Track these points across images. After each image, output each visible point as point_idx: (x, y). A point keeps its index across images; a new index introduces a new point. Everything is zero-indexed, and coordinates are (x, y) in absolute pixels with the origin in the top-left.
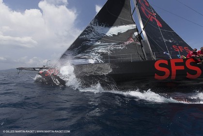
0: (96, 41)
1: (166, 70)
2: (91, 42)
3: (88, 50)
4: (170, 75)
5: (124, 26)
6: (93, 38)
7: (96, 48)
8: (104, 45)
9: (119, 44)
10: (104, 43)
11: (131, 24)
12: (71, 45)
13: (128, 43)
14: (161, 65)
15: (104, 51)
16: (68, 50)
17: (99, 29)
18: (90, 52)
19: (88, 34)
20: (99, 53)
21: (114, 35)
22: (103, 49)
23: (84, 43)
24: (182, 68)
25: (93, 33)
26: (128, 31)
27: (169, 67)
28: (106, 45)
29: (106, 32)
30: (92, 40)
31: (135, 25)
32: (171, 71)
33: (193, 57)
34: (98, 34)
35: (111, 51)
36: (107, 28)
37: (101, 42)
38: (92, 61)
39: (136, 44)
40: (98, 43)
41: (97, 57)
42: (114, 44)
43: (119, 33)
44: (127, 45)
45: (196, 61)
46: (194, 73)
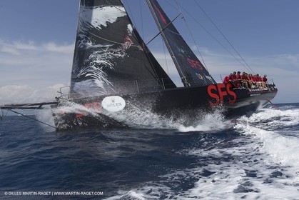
0: (87, 40)
2: (82, 42)
3: (86, 61)
7: (91, 56)
8: (98, 49)
9: (116, 47)
10: (97, 43)
11: (118, 5)
13: (128, 44)
14: (213, 91)
15: (103, 61)
18: (87, 64)
20: (100, 66)
21: (102, 26)
22: (100, 56)
24: (225, 93)
26: (119, 19)
28: (100, 49)
30: (81, 36)
31: (123, 9)
32: (220, 97)
34: (83, 24)
35: (110, 60)
37: (92, 41)
38: (99, 83)
39: (138, 49)
40: (90, 44)
41: (101, 73)
42: (110, 47)
43: (107, 22)
44: (127, 51)
45: (232, 86)
46: (232, 98)
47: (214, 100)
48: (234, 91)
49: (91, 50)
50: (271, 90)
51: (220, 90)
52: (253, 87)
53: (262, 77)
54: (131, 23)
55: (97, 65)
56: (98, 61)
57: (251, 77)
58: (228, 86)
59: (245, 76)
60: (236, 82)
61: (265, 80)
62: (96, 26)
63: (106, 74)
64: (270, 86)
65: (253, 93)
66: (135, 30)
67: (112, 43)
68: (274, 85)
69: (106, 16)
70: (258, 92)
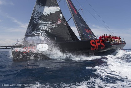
0: (39, 19)
2: (36, 20)
3: (37, 28)
4: (96, 48)
5: (53, 7)
6: (37, 17)
7: (40, 26)
8: (44, 23)
9: (53, 23)
10: (44, 21)
11: (57, 6)
13: (58, 23)
14: (93, 43)
15: (46, 29)
17: (38, 8)
18: (38, 30)
19: (34, 13)
20: (44, 31)
21: (48, 14)
22: (45, 26)
23: (33, 21)
24: (99, 44)
25: (36, 11)
26: (56, 12)
28: (46, 23)
29: (43, 11)
31: (59, 8)
32: (96, 46)
34: (38, 13)
35: (50, 28)
36: (42, 7)
38: (42, 38)
39: (63, 24)
40: (40, 22)
41: (44, 34)
42: (50, 23)
43: (51, 13)
44: (58, 25)
45: (103, 41)
46: (103, 46)
47: (93, 47)
48: (104, 43)
49: (41, 24)
50: (123, 43)
52: (113, 41)
53: (119, 37)
54: (62, 14)
55: (42, 30)
56: (43, 29)
57: (113, 37)
58: (101, 41)
59: (110, 37)
60: (105, 39)
61: (120, 38)
62: (45, 14)
63: (46, 34)
64: (122, 41)
65: (113, 44)
67: (52, 22)
68: (124, 41)
69: (51, 10)
70: (116, 44)
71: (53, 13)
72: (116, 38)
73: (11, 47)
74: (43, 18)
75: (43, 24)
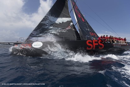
0: (50, 26)
1: (91, 45)
2: (47, 26)
3: (46, 32)
4: (93, 48)
5: (65, 18)
6: (48, 24)
7: (50, 31)
8: (55, 29)
9: (63, 29)
10: (55, 27)
11: (69, 17)
12: (36, 28)
13: (68, 29)
15: (55, 33)
16: (34, 30)
17: (51, 18)
18: (47, 33)
19: (45, 21)
20: (52, 34)
21: (60, 23)
22: (55, 31)
23: (43, 27)
24: (97, 44)
25: (48, 20)
26: (68, 21)
27: (92, 44)
28: (56, 29)
29: (56, 21)
30: (47, 25)
31: (71, 19)
32: (93, 46)
33: (101, 40)
34: (51, 22)
35: (59, 32)
36: (56, 18)
37: (53, 27)
39: (72, 30)
42: (60, 29)
43: (62, 22)
44: (67, 30)
46: (101, 46)
47: (90, 47)
49: (51, 29)
50: (129, 45)
51: (94, 42)
52: (115, 42)
53: (123, 38)
54: (72, 22)
57: (116, 38)
58: (99, 41)
59: (111, 38)
60: (105, 40)
61: (125, 40)
62: (57, 23)
63: (54, 36)
64: (128, 43)
65: (115, 45)
66: (73, 24)
69: (63, 20)
70: (120, 45)
71: (64, 22)
72: (120, 39)
73: (13, 44)
74: (54, 25)
75: (53, 29)
